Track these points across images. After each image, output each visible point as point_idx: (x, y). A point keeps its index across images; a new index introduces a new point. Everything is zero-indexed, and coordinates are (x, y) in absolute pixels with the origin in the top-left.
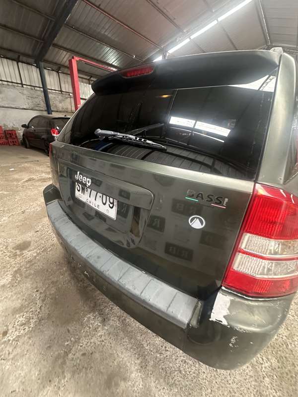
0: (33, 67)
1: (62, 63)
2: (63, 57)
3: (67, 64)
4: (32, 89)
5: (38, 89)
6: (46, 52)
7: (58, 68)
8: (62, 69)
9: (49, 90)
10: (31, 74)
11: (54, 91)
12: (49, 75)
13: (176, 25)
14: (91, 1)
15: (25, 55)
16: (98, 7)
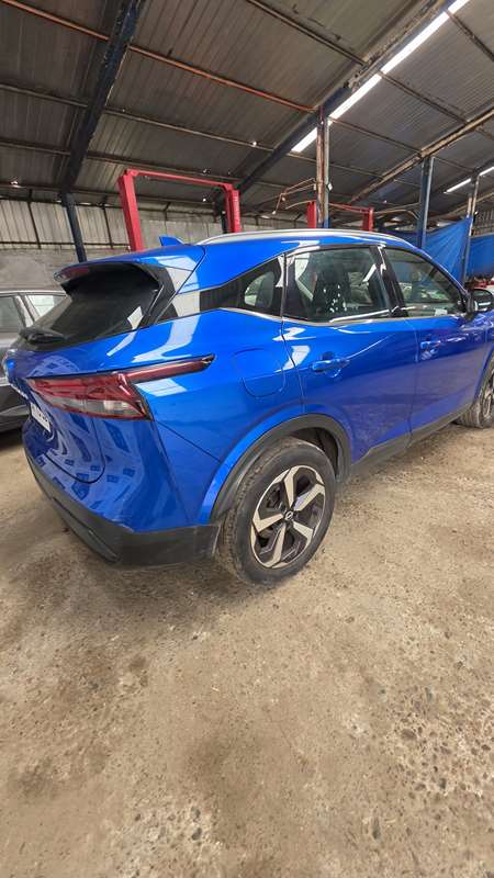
0: (56, 206)
1: (110, 188)
2: (110, 173)
3: (117, 188)
4: (56, 250)
5: (68, 247)
6: (77, 172)
7: (105, 199)
8: (111, 199)
9: (85, 247)
10: (52, 220)
11: (98, 247)
12: (87, 215)
13: (342, 50)
14: (150, 48)
15: (40, 186)
16: (167, 57)
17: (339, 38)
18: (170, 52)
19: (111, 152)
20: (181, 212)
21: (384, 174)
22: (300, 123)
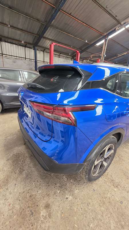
0: (32, 49)
1: (46, 47)
2: (47, 43)
3: (49, 47)
4: (30, 61)
5: (33, 60)
6: (39, 41)
7: (44, 50)
8: (46, 50)
9: (38, 61)
10: (30, 53)
11: (40, 62)
12: (39, 53)
13: (116, 20)
14: (66, 11)
15: (29, 43)
16: (70, 15)
17: (116, 16)
18: (71, 13)
19: (49, 38)
20: (63, 56)
21: (118, 55)
22: (100, 38)
